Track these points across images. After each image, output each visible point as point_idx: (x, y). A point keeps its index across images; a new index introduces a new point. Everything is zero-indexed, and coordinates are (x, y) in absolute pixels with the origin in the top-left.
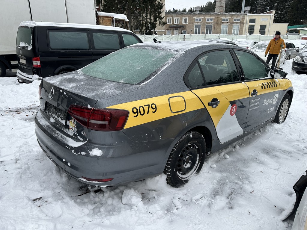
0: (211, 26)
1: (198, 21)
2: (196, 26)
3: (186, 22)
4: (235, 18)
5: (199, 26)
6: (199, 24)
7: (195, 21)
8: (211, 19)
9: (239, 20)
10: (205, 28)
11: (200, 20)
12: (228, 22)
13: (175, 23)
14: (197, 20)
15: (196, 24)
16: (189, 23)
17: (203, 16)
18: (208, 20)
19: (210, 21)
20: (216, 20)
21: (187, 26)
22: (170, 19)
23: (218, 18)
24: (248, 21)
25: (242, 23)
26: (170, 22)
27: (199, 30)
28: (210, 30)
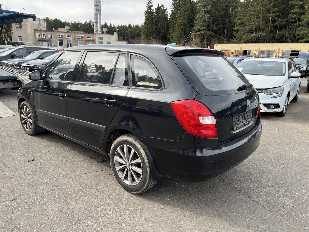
1: (60, 37)
2: (60, 40)
3: (52, 38)
4: (88, 36)
5: (62, 40)
6: (61, 39)
7: (58, 37)
9: (90, 37)
10: (66, 42)
11: (62, 36)
12: (82, 39)
13: (43, 37)
15: (59, 39)
16: (54, 38)
17: (63, 33)
19: (69, 37)
20: (74, 37)
21: (52, 40)
22: (39, 34)
23: (75, 35)
24: (98, 39)
26: (40, 37)
27: (62, 43)
28: (71, 43)
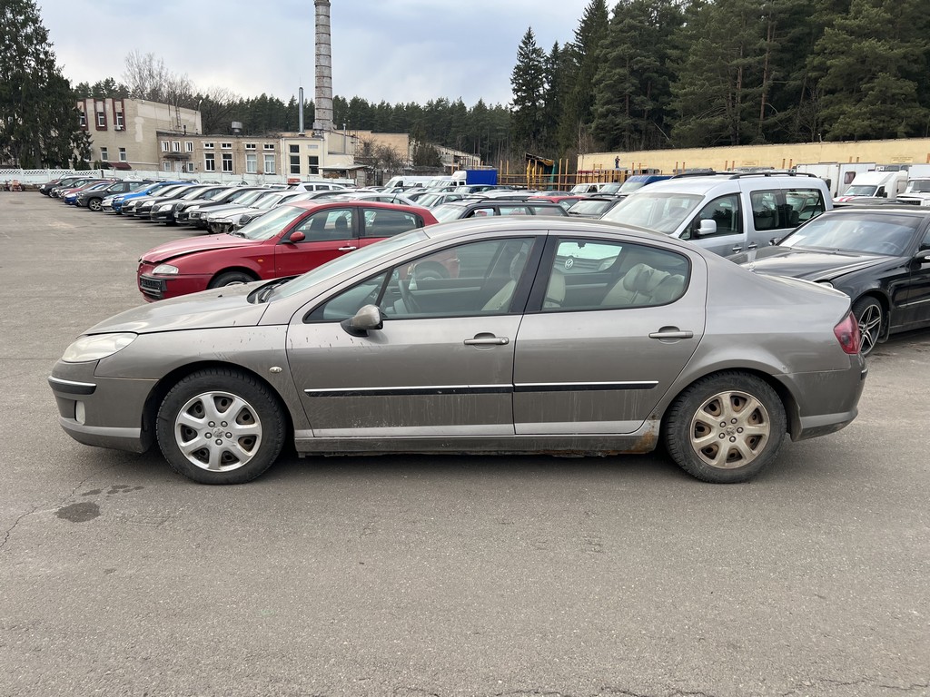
0: (230, 156)
1: (209, 147)
2: (209, 156)
3: (191, 150)
4: (266, 144)
5: (212, 156)
6: (210, 152)
7: (205, 147)
8: (229, 145)
9: (272, 147)
10: (221, 159)
11: (212, 145)
12: (254, 150)
13: (174, 150)
14: (207, 145)
15: (207, 152)
16: (195, 151)
17: (215, 139)
18: (224, 145)
19: (226, 148)
20: (236, 147)
21: (193, 156)
22: (168, 143)
23: (238, 142)
24: (288, 149)
25: (279, 152)
26: (168, 149)
27: (213, 162)
28: (230, 162)
